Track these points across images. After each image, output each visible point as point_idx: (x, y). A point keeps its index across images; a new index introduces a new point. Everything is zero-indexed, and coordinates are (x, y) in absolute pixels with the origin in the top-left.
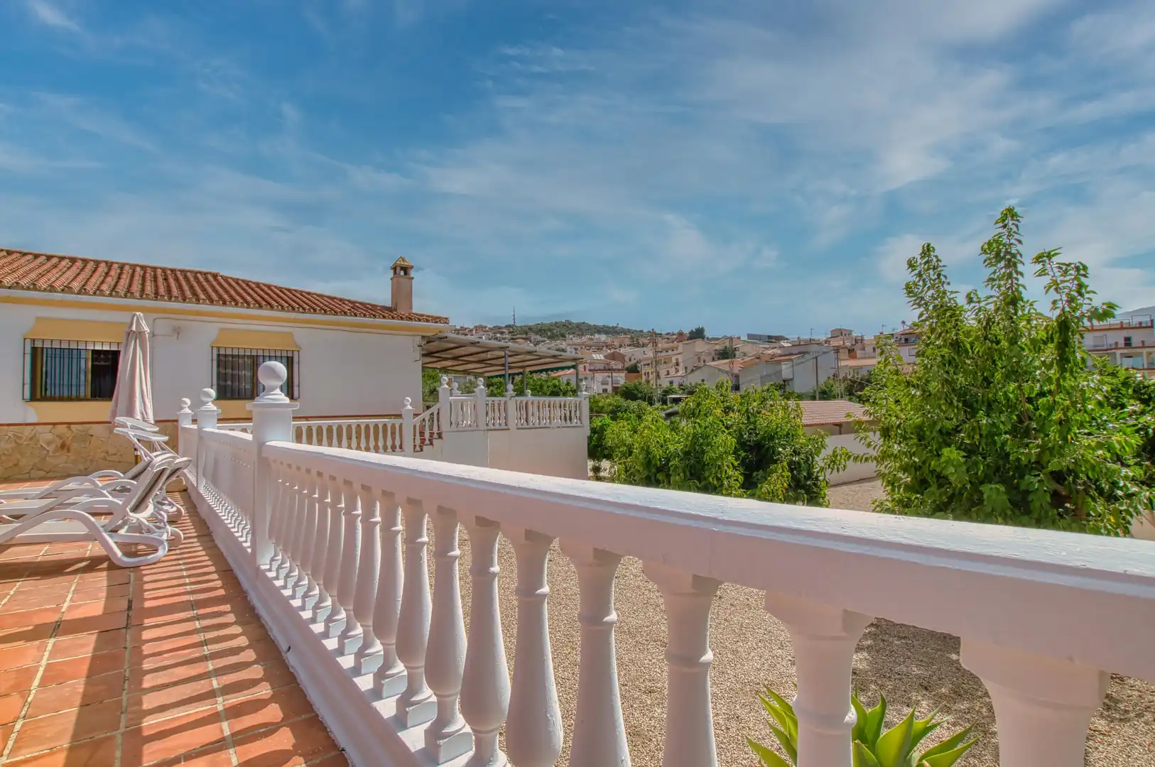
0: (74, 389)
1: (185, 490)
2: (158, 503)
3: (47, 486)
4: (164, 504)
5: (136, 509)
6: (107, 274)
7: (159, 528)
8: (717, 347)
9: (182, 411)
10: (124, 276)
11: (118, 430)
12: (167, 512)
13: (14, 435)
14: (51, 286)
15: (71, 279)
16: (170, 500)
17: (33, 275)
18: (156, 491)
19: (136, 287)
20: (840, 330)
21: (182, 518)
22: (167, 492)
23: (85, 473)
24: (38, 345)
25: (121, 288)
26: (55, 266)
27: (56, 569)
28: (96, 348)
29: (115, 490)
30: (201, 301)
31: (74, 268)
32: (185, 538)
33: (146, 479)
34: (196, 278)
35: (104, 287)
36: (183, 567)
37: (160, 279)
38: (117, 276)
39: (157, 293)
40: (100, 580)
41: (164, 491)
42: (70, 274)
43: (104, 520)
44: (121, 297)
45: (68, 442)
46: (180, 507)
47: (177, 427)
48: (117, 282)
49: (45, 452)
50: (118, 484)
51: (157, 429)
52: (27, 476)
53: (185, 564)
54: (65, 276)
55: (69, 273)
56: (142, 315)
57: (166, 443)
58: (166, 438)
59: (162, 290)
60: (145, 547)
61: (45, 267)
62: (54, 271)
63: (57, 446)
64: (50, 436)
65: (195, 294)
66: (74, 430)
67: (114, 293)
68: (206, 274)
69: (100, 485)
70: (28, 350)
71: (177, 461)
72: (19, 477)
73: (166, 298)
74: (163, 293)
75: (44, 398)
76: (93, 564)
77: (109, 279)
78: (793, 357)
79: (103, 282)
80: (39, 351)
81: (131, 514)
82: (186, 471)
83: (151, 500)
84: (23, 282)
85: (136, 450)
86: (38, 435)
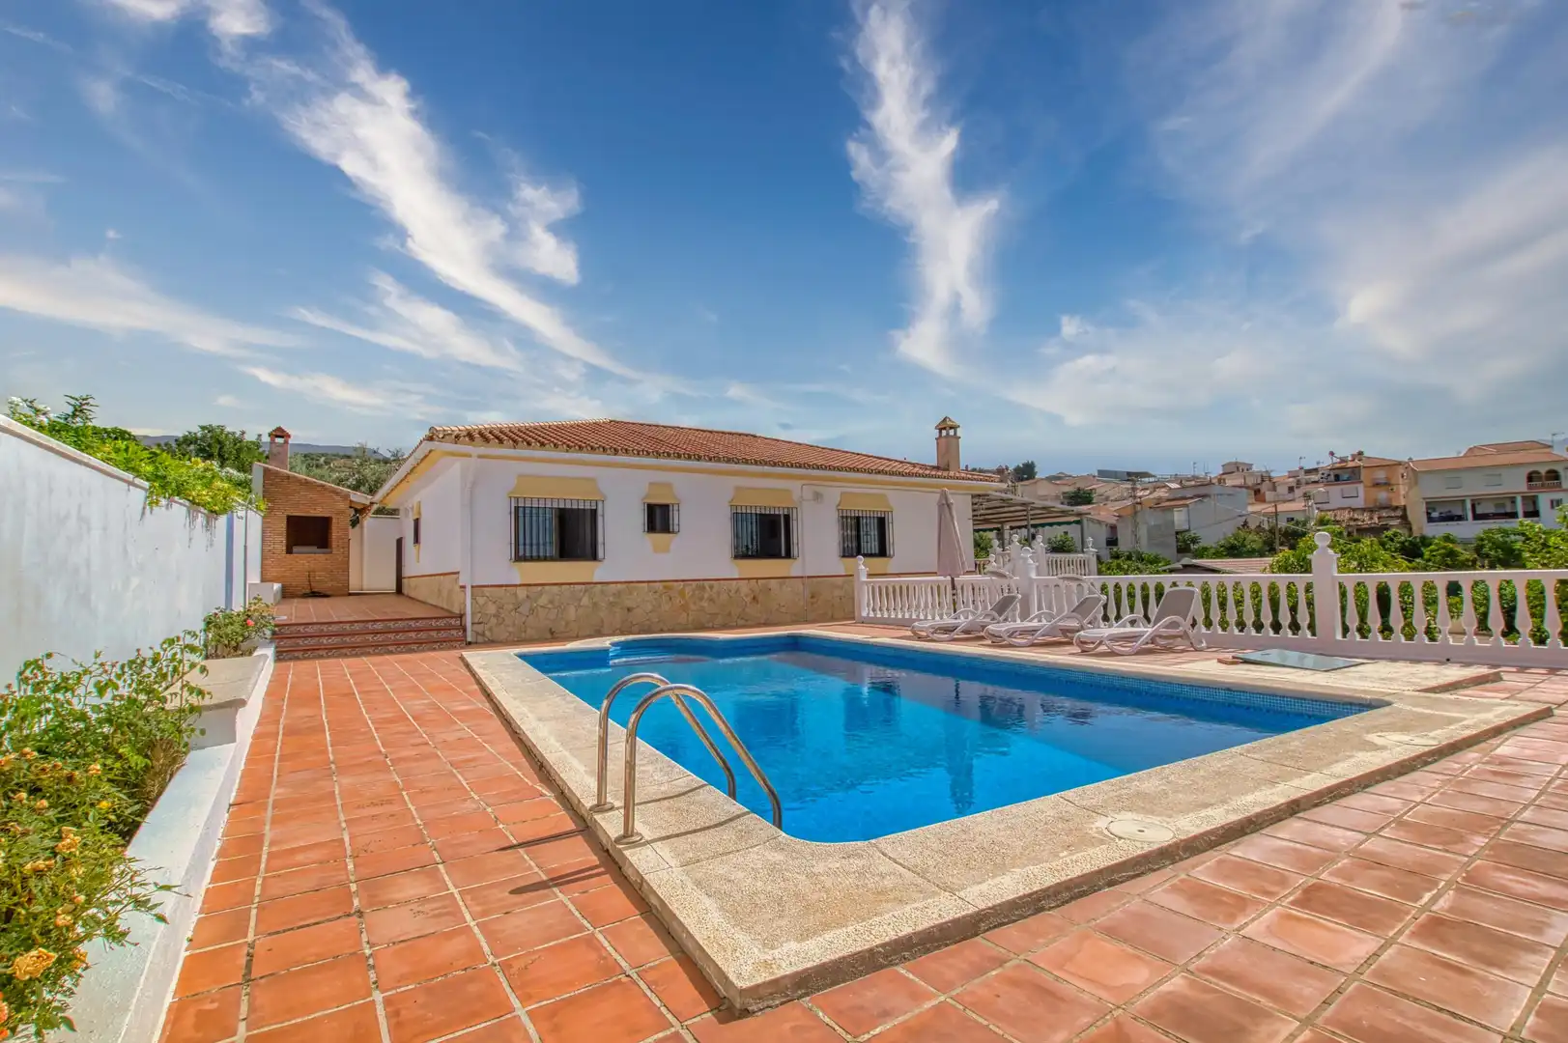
8: (1067, 489)
13: (727, 588)
20: (1236, 463)
45: (757, 595)
49: (745, 603)
52: (736, 624)
63: (750, 599)
64: (746, 590)
66: (760, 586)
70: (731, 515)
75: (743, 556)
78: (1188, 502)
86: (740, 588)
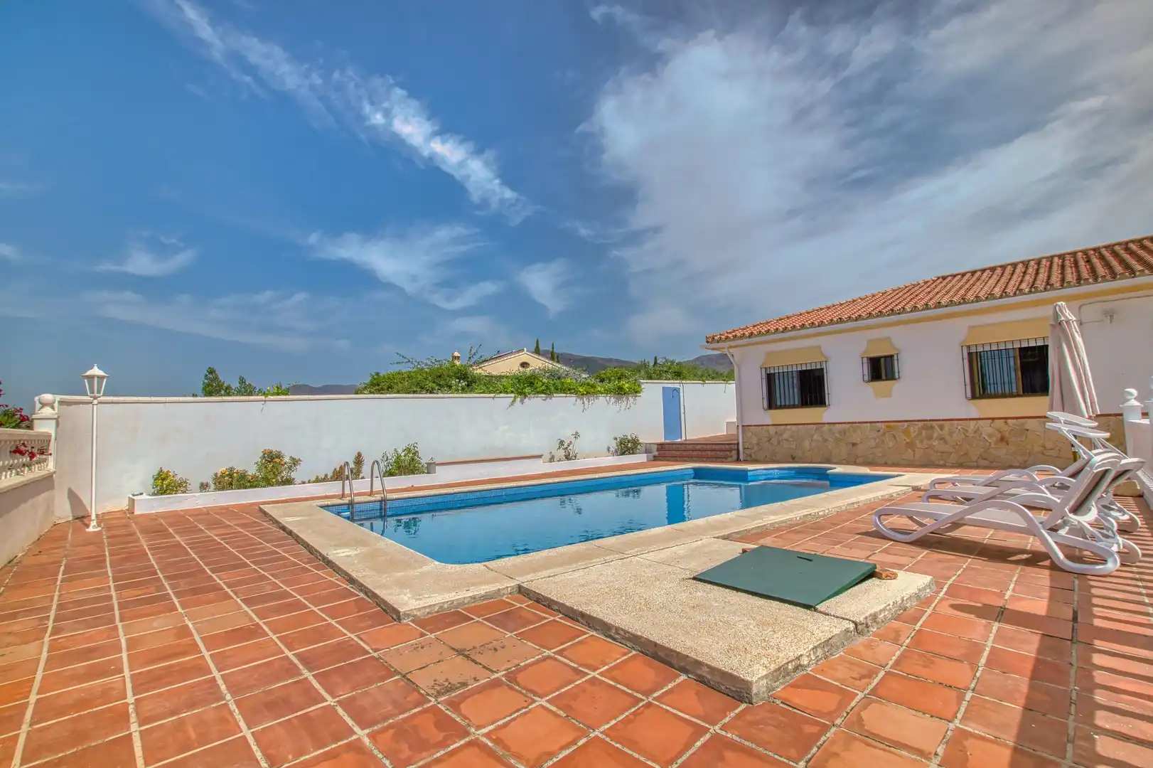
0: (1007, 386)
1: (1141, 496)
2: (1105, 507)
3: (992, 474)
4: (1113, 509)
5: (1076, 509)
6: (1025, 273)
7: (1107, 537)
9: (1128, 404)
10: (1042, 270)
11: (1049, 425)
12: (1116, 519)
13: (962, 428)
14: (977, 297)
15: (993, 286)
16: (1119, 505)
17: (962, 292)
18: (1098, 494)
19: (1055, 279)
21: (1138, 530)
22: (1115, 495)
23: (1024, 466)
24: (973, 350)
25: (1040, 284)
26: (978, 279)
27: (999, 555)
28: (1023, 346)
29: (1054, 486)
30: (1138, 273)
31: (995, 276)
32: (1144, 555)
33: (1085, 480)
34: (1127, 249)
35: (1024, 286)
36: (1144, 591)
37: (1082, 263)
38: (1034, 272)
39: (1079, 279)
40: (1043, 577)
41: (1111, 494)
42: (992, 282)
43: (1042, 516)
44: (1042, 291)
45: (1007, 435)
46: (1135, 517)
47: (1122, 422)
48: (1035, 279)
49: (988, 444)
50: (1056, 480)
51: (1096, 424)
52: (975, 464)
53: (1145, 587)
54: (987, 285)
55: (990, 282)
56: (1064, 303)
57: (1107, 440)
58: (1107, 435)
59: (1085, 273)
60: (1090, 554)
61: (971, 282)
62: (978, 284)
63: (997, 439)
64: (990, 430)
65: (1128, 267)
66: (1010, 425)
67: (1033, 290)
68: (1140, 241)
69: (1038, 480)
70: (966, 355)
71: (1123, 462)
72: (970, 464)
73: (1091, 280)
74: (1087, 276)
75: (981, 397)
76: (1035, 559)
77: (1027, 277)
79: (1021, 282)
80: (974, 355)
81: (1071, 515)
82: (1139, 473)
83: (1094, 504)
84: (955, 299)
85: (1073, 446)
86: (981, 428)
